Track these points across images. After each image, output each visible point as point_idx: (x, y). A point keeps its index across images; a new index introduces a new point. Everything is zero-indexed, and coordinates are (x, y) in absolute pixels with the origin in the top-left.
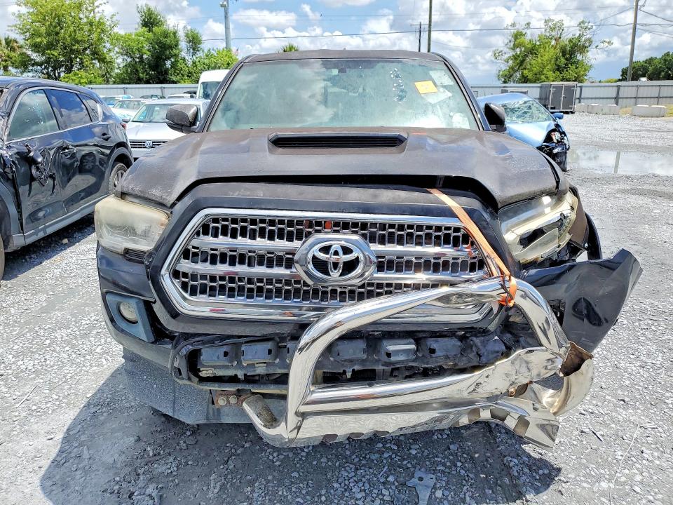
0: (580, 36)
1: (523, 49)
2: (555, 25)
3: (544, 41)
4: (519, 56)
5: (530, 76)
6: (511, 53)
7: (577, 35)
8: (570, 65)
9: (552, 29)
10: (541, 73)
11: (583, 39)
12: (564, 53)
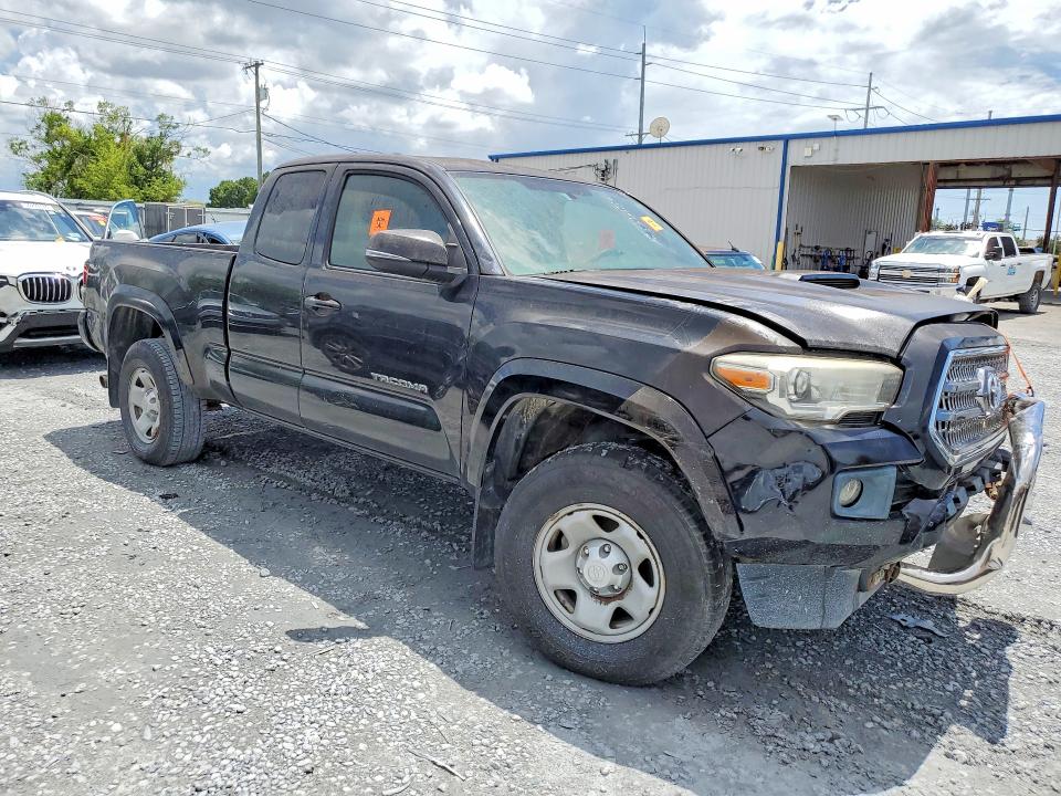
0: (162, 136)
1: (67, 143)
2: (116, 112)
3: (103, 136)
4: (60, 154)
5: (89, 188)
6: (45, 148)
7: (157, 133)
8: (154, 178)
9: (113, 118)
10: (108, 185)
11: (168, 141)
12: (141, 159)
